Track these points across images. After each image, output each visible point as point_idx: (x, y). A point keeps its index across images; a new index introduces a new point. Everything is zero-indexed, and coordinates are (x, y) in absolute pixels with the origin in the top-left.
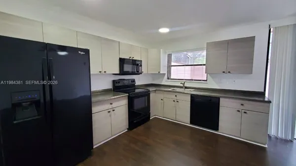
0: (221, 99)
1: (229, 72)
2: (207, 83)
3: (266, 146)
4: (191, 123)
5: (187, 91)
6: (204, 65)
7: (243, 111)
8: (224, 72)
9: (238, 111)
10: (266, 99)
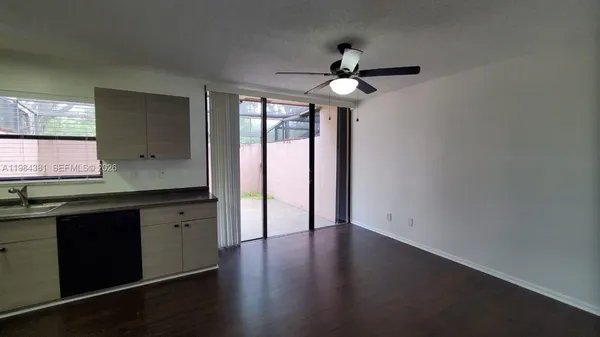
0: (142, 212)
1: (153, 156)
2: (103, 182)
3: (217, 267)
4: (64, 294)
5: (37, 211)
6: (90, 139)
7: (184, 224)
8: (142, 156)
9: (176, 226)
10: (211, 198)
